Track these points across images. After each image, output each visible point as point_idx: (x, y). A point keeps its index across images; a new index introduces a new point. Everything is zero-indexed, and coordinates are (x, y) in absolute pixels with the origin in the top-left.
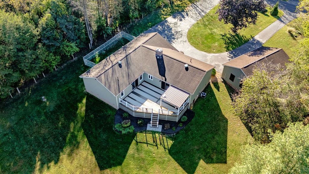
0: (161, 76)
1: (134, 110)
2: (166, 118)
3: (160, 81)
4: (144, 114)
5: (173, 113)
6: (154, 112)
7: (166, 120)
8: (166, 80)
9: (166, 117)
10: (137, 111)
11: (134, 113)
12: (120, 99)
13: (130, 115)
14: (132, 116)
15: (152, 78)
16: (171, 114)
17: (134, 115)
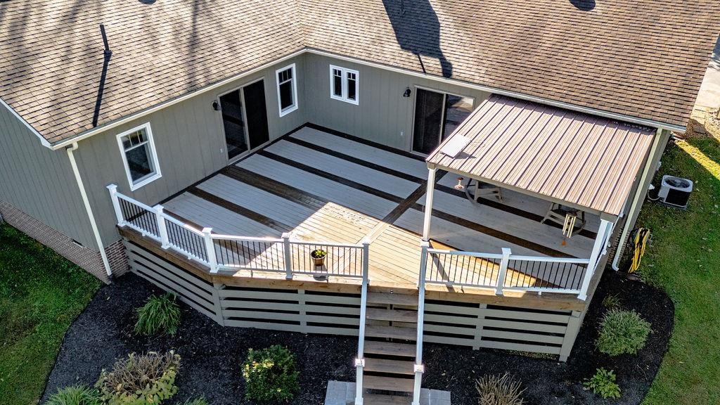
0: (413, 57)
1: (214, 271)
2: (479, 333)
3: (408, 92)
4: (301, 297)
5: (535, 285)
6: (376, 279)
7: (477, 344)
8: (447, 71)
9: (480, 322)
10: (244, 274)
11: (218, 292)
12: (113, 189)
13: (188, 316)
14: (209, 327)
15: (352, 94)
16: (519, 294)
17: (220, 311)
